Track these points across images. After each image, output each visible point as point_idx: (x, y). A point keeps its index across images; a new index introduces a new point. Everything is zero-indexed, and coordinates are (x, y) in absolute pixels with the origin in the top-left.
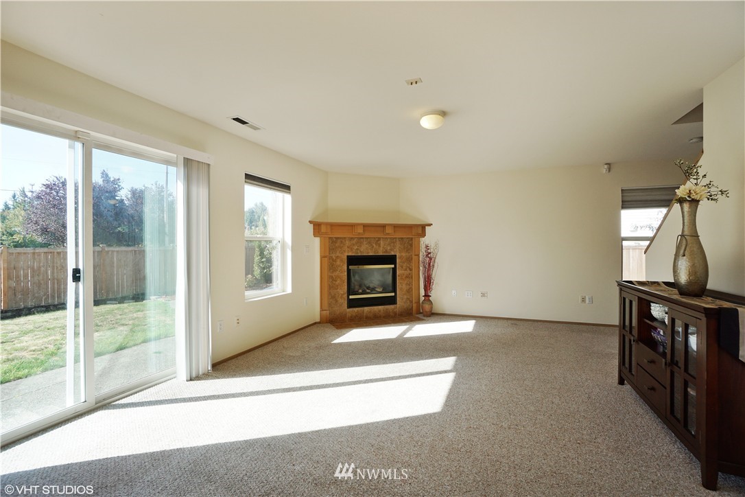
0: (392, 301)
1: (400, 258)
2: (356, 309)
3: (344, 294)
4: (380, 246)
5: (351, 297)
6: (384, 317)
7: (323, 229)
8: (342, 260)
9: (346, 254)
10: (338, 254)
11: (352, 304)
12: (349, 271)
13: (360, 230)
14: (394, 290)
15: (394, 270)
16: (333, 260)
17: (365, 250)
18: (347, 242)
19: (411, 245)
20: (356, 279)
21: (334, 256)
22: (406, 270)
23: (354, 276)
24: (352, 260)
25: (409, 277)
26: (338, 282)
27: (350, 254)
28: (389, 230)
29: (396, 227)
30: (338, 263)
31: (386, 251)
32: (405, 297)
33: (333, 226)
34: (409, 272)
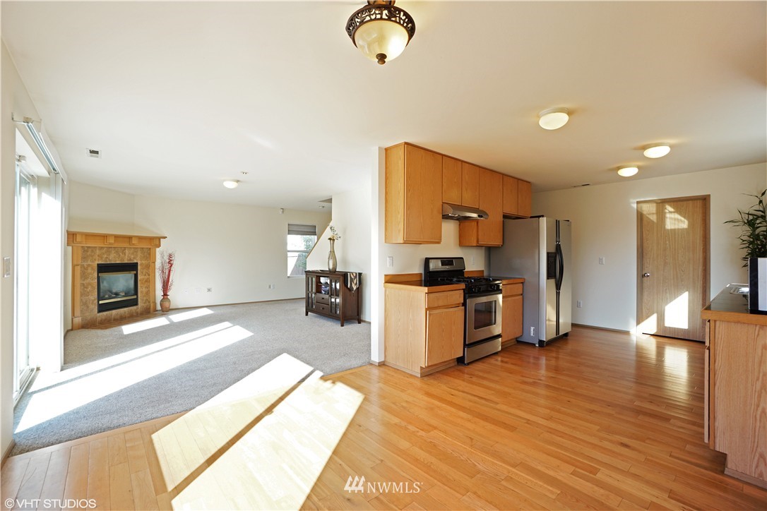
0: (135, 303)
1: (141, 264)
2: (105, 313)
3: (95, 300)
4: (125, 255)
5: (101, 302)
6: (129, 317)
7: (79, 238)
8: (93, 269)
9: (97, 262)
10: (89, 263)
11: (102, 308)
12: (98, 277)
13: (112, 240)
14: (136, 293)
15: (136, 276)
16: (85, 269)
17: (114, 259)
18: (98, 251)
19: (150, 254)
20: (104, 285)
21: (85, 264)
22: (145, 275)
23: (103, 282)
24: (103, 268)
25: (147, 281)
26: (90, 288)
27: (100, 262)
28: (134, 241)
29: (140, 238)
30: (90, 270)
31: (130, 260)
32: (145, 298)
33: (88, 236)
34: (148, 277)
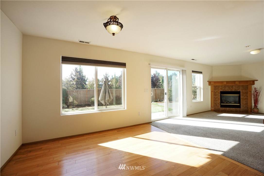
0: (239, 107)
1: (242, 92)
2: (224, 108)
3: (219, 103)
4: (233, 88)
5: (222, 104)
6: (235, 112)
7: (212, 83)
8: (218, 93)
9: (220, 91)
10: (217, 91)
11: (222, 106)
12: (221, 96)
13: (225, 83)
14: (239, 102)
15: (239, 97)
16: (215, 93)
17: (227, 89)
18: (220, 87)
19: (247, 88)
20: (223, 99)
21: (215, 91)
22: (245, 96)
23: (223, 97)
24: (222, 93)
25: (247, 99)
26: (217, 99)
27: (221, 91)
28: (236, 83)
29: (240, 82)
30: (217, 93)
31: (236, 90)
32: (245, 106)
33: (215, 82)
34: (246, 97)
